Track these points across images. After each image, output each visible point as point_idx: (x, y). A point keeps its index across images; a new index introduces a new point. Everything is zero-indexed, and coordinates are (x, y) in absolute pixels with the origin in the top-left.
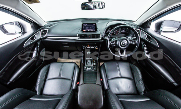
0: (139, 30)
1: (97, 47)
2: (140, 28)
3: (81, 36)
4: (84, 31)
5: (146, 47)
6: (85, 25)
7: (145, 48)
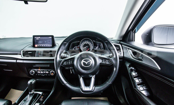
0: (119, 46)
1: (53, 72)
2: (120, 43)
3: (26, 53)
4: (36, 46)
5: (136, 71)
6: (38, 38)
7: (134, 74)
